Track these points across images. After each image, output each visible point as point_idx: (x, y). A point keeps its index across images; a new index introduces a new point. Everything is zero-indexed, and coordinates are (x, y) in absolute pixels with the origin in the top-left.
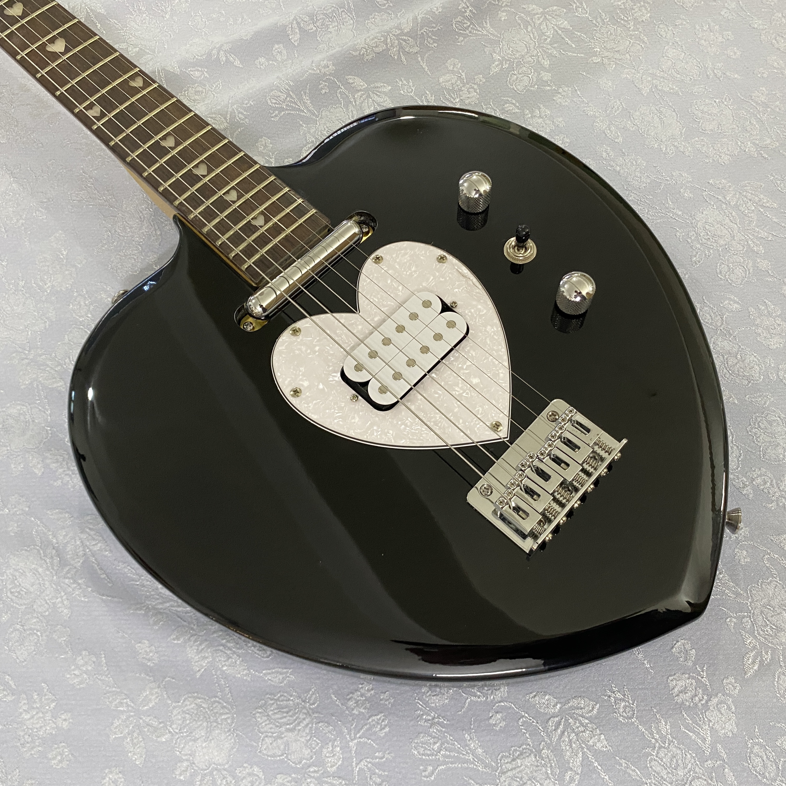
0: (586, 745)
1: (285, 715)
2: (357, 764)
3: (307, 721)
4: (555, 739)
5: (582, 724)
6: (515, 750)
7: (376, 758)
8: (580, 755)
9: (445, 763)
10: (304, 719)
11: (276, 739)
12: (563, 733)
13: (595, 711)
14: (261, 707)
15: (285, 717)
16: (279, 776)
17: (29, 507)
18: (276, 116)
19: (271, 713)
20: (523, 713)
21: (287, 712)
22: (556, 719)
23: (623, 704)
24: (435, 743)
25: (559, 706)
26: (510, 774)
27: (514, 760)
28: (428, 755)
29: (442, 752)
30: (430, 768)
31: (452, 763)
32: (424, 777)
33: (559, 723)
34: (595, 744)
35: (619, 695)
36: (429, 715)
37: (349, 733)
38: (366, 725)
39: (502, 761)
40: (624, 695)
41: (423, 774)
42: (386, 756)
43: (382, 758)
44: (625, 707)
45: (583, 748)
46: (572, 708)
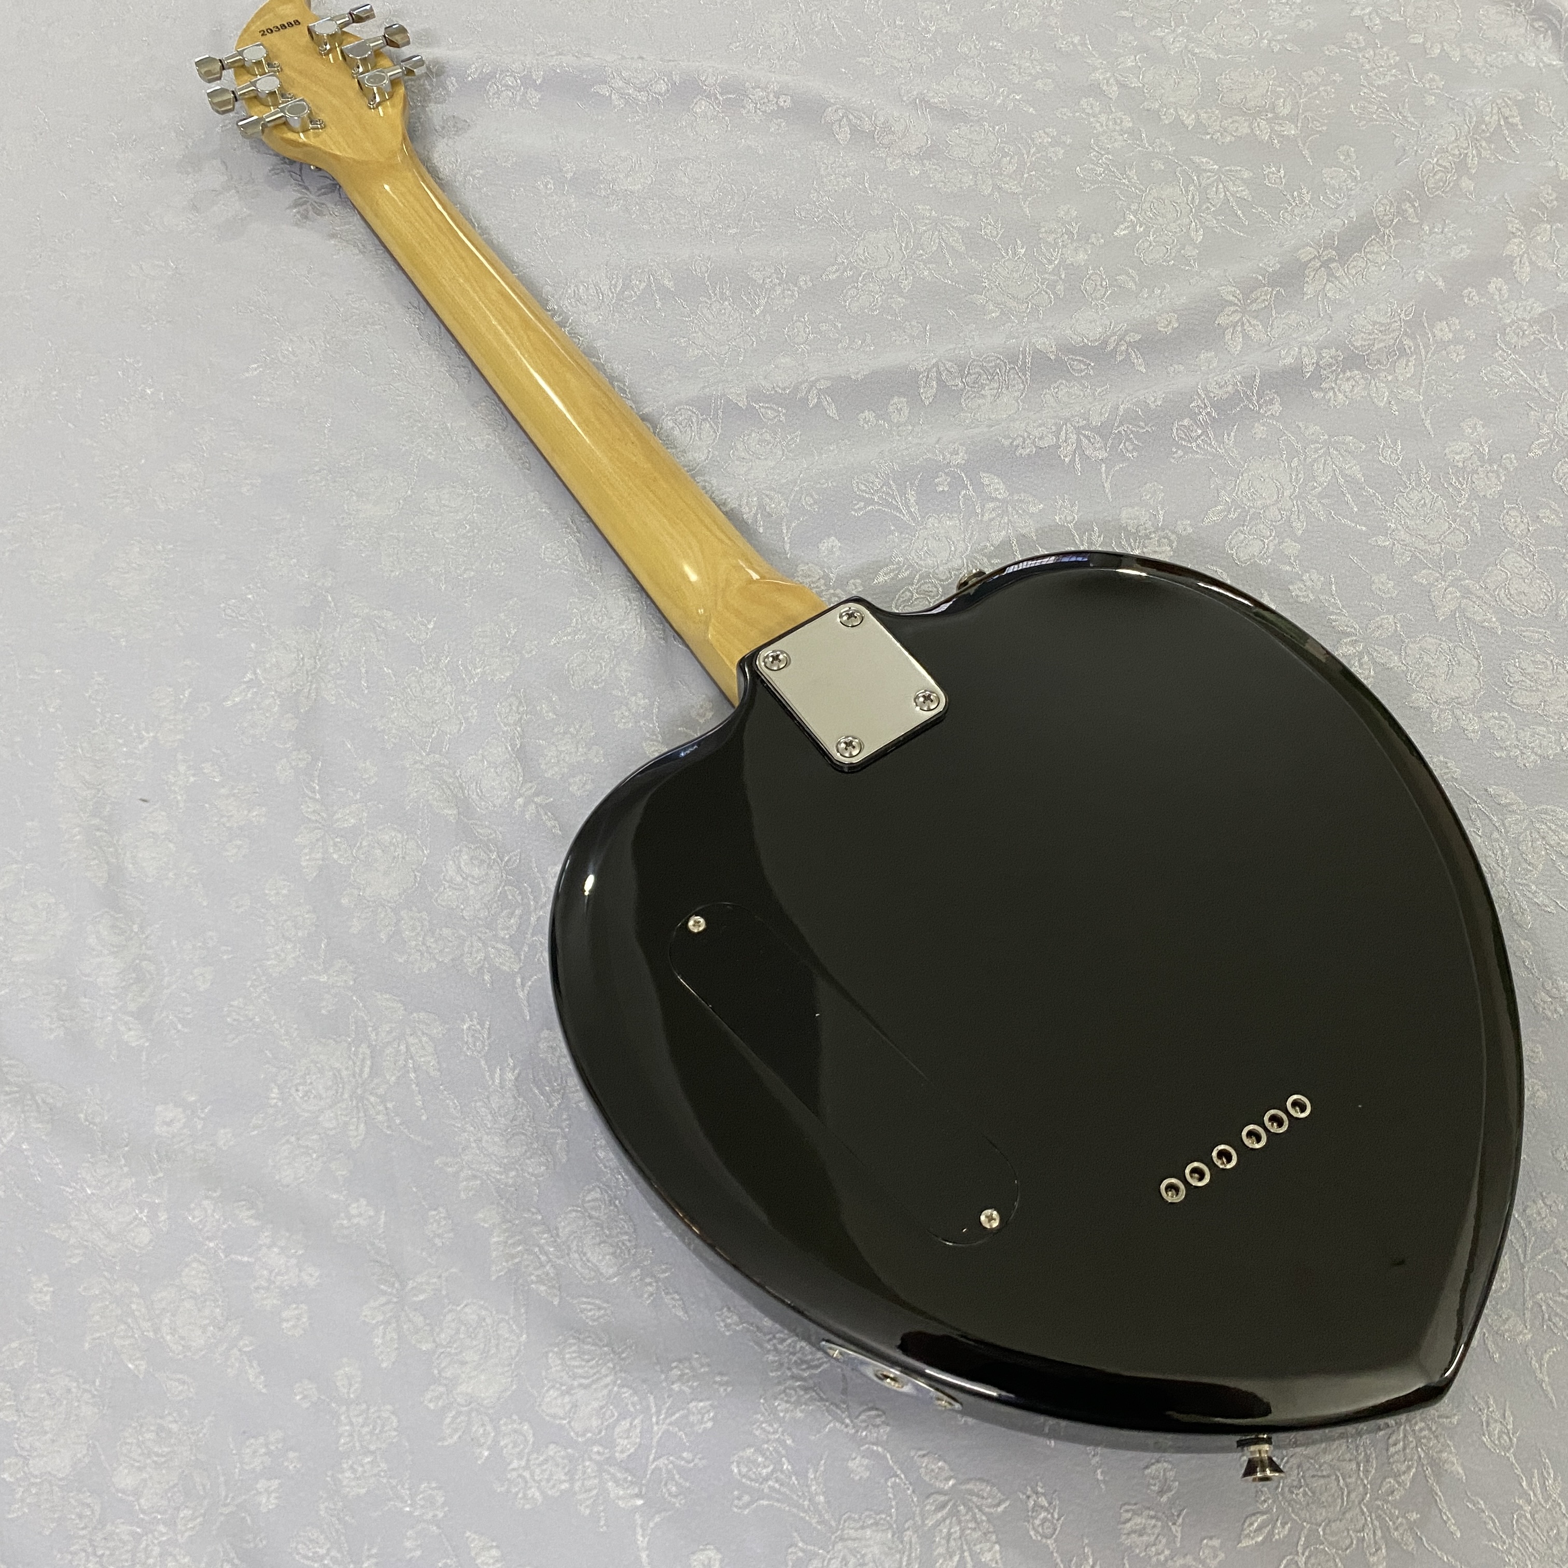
0: (970, 1550)
1: (583, 1363)
2: (654, 1460)
3: (609, 1379)
4: (930, 1523)
5: (974, 1518)
6: (870, 1516)
7: (683, 1459)
8: (956, 1558)
9: (769, 1498)
10: (606, 1376)
12: (944, 1519)
13: (1000, 1509)
14: (557, 1345)
15: (583, 1367)
17: (355, 980)
18: (860, 509)
19: (568, 1356)
20: (899, 1472)
21: (588, 1361)
22: (942, 1498)
23: (1043, 1515)
24: (765, 1467)
25: (951, 1483)
26: (850, 1543)
27: (863, 1528)
28: (752, 1480)
29: (770, 1483)
30: (746, 1498)
31: (778, 1500)
32: (736, 1506)
33: (943, 1506)
34: (982, 1552)
35: (1043, 1501)
36: (771, 1425)
37: (658, 1413)
38: (683, 1409)
39: (846, 1524)
40: (1050, 1503)
41: (736, 1502)
42: (696, 1461)
43: (689, 1462)
44: (1045, 1520)
45: (963, 1552)
46: (971, 1492)
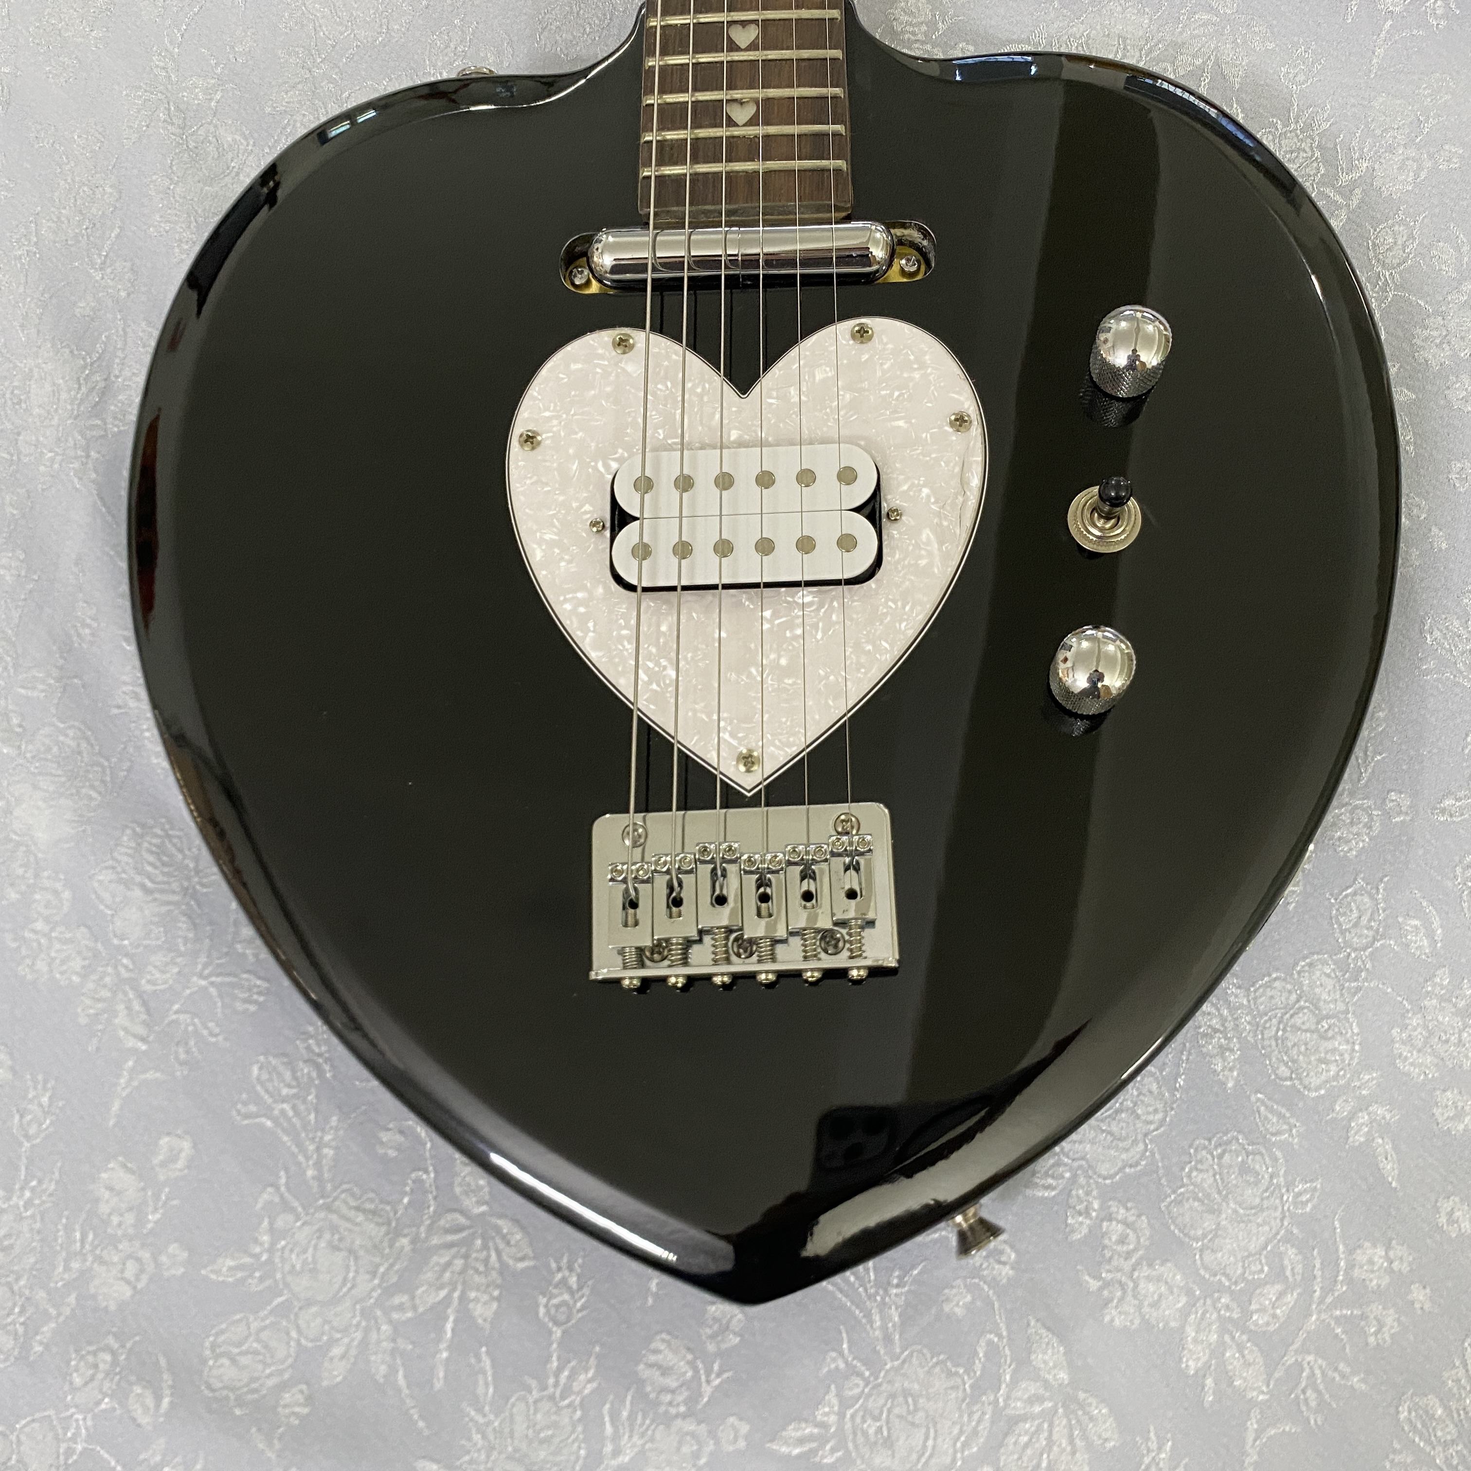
11: (120, 881)
16: (83, 929)
